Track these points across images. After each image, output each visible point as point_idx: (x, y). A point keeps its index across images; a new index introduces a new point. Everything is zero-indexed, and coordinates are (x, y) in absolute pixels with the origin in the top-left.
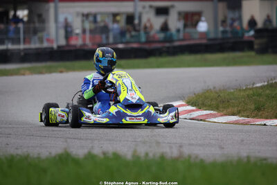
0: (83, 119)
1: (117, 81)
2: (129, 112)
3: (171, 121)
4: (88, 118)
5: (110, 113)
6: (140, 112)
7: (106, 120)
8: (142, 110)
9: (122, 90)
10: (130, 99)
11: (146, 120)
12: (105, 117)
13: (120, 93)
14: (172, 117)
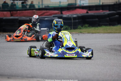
0: (46, 55)
1: (63, 36)
2: (68, 52)
3: (89, 56)
4: (48, 54)
5: (58, 52)
6: (73, 52)
7: (56, 56)
8: (74, 51)
9: (65, 41)
10: (68, 45)
11: (76, 56)
12: (56, 54)
13: (64, 42)
14: (90, 54)
